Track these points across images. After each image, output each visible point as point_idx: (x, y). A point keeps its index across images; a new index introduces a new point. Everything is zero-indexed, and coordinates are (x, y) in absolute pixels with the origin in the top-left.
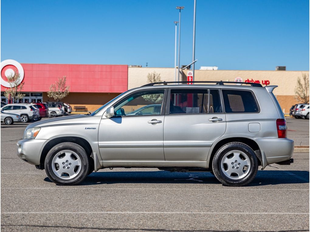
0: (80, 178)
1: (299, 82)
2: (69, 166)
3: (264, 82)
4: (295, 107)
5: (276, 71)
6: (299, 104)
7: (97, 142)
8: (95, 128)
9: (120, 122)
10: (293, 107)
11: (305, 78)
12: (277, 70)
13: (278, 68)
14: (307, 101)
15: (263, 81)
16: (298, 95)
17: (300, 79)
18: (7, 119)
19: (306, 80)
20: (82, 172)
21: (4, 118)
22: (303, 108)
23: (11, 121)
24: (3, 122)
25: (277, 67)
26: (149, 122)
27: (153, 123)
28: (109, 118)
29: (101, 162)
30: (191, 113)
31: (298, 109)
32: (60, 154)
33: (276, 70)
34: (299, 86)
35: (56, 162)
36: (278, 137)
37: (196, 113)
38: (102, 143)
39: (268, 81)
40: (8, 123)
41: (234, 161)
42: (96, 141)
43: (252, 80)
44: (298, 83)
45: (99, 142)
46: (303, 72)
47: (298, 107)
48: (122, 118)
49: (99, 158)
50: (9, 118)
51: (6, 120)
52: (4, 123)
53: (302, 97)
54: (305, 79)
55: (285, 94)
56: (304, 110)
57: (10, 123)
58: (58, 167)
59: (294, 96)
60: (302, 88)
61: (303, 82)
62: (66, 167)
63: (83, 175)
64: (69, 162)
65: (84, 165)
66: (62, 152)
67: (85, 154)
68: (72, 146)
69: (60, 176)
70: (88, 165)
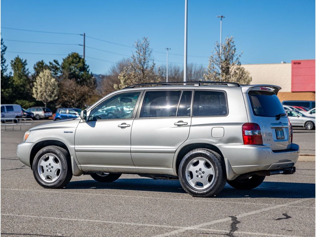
8: (72, 132)
18: (308, 123)
21: (304, 122)
23: (312, 126)
24: (304, 126)
26: (119, 126)
27: (122, 127)
36: (243, 144)
38: (78, 147)
40: (308, 128)
41: (198, 170)
45: (76, 146)
50: (310, 123)
51: (306, 125)
52: (305, 128)
57: (311, 128)
62: (49, 170)
63: (62, 179)
64: (52, 165)
65: (63, 168)
66: (46, 155)
67: (65, 158)
68: (54, 149)
69: (45, 178)
70: (67, 169)
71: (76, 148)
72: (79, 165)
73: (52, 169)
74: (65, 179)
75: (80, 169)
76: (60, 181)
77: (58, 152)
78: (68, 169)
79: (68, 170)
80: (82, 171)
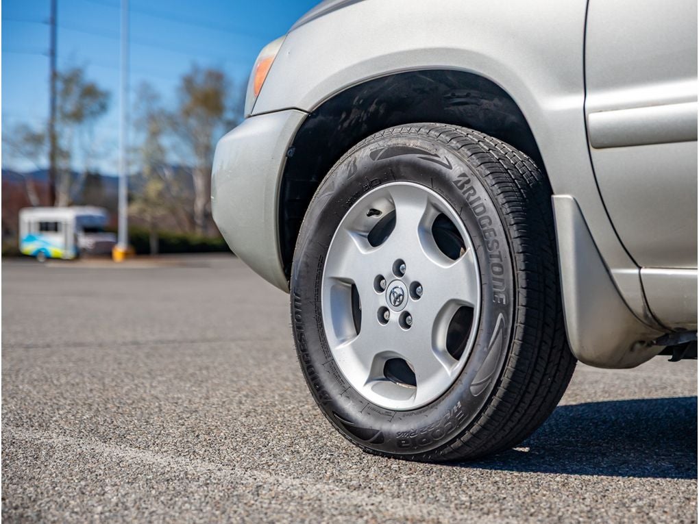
29: (625, 276)
45: (593, 99)
49: (605, 239)
62: (394, 316)
63: (484, 385)
64: (411, 274)
65: (493, 295)
66: (377, 199)
67: (506, 209)
68: (426, 146)
69: (365, 376)
70: (522, 299)
71: (593, 118)
72: (624, 273)
73: (410, 305)
74: (509, 389)
75: (638, 306)
76: (471, 404)
77: (455, 166)
78: (528, 306)
79: (528, 315)
80: (652, 320)
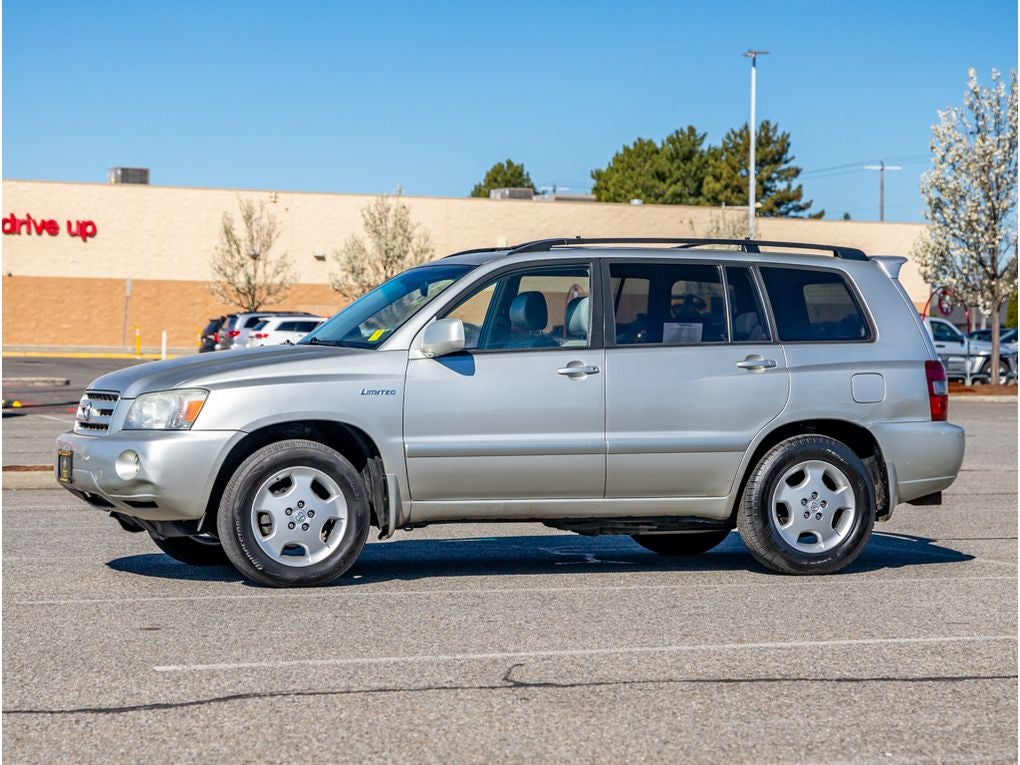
0: (345, 559)
1: (228, 231)
2: (307, 520)
3: (74, 228)
4: (226, 325)
5: (111, 184)
6: (241, 314)
7: (399, 440)
9: (470, 371)
10: (216, 325)
11: (250, 217)
12: (116, 182)
13: (119, 172)
14: (256, 304)
15: (69, 224)
16: (224, 280)
17: (229, 219)
19: (255, 226)
20: (352, 538)
22: (260, 329)
25: (116, 169)
28: (434, 358)
29: (406, 504)
30: (677, 343)
31: (238, 333)
32: (275, 480)
33: (113, 180)
34: (227, 247)
35: (264, 508)
37: (690, 343)
39: (90, 223)
42: (395, 435)
43: (28, 216)
44: (224, 236)
46: (240, 193)
47: (239, 325)
48: (475, 357)
49: (404, 491)
53: (240, 286)
54: (248, 218)
55: (154, 276)
56: (266, 336)
58: (269, 525)
59: (209, 283)
60: (239, 252)
61: (240, 231)
